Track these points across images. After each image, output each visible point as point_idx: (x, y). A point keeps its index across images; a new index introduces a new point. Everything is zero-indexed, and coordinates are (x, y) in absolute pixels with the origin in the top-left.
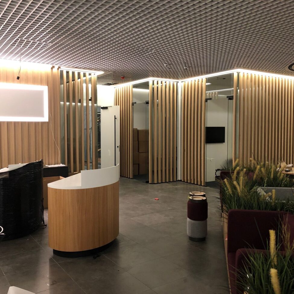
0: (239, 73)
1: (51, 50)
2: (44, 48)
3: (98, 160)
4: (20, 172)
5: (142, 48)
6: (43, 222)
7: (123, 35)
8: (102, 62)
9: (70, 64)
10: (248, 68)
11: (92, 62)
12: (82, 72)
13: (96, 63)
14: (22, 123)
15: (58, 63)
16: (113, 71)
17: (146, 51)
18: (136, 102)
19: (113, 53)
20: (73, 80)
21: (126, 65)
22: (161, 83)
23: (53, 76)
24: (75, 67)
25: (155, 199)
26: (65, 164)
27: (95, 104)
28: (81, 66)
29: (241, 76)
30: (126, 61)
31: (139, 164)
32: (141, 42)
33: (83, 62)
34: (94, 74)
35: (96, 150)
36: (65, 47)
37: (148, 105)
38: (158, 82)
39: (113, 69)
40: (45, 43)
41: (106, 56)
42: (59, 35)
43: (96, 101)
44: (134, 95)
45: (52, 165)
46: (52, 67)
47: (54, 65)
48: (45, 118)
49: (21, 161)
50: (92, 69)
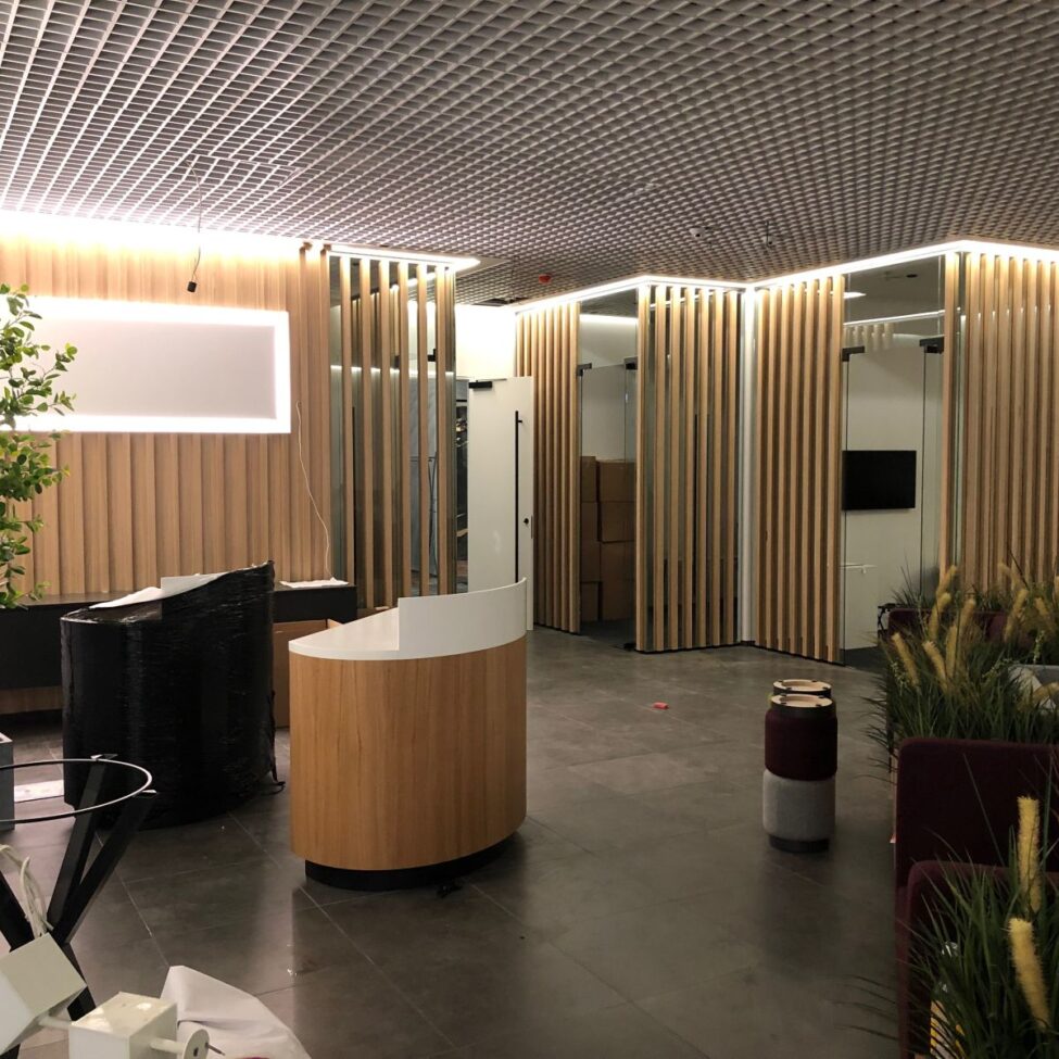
0: (965, 254)
1: (299, 188)
2: (277, 184)
3: (458, 566)
4: (198, 601)
5: (609, 175)
6: (271, 773)
7: (543, 133)
8: (471, 227)
9: (365, 235)
10: (999, 238)
11: (437, 227)
12: (404, 260)
13: (451, 229)
14: (205, 439)
15: (322, 231)
16: (510, 255)
17: (624, 184)
18: (590, 365)
19: (509, 196)
20: (375, 289)
21: (555, 233)
22: (683, 295)
23: (307, 275)
24: (382, 246)
25: (657, 707)
26: (346, 580)
27: (447, 370)
28: (401, 242)
29: (973, 264)
30: (556, 223)
31: (600, 584)
32: (606, 154)
33: (407, 228)
34: (447, 268)
35: (451, 533)
36: (346, 178)
37: (634, 375)
38: (672, 290)
39: (510, 250)
40: (279, 166)
41: (486, 206)
42: (327, 140)
43: (450, 363)
44: (585, 338)
45: (302, 580)
46: (302, 245)
47: (308, 240)
48: (280, 422)
49: (200, 565)
50: (437, 252)
